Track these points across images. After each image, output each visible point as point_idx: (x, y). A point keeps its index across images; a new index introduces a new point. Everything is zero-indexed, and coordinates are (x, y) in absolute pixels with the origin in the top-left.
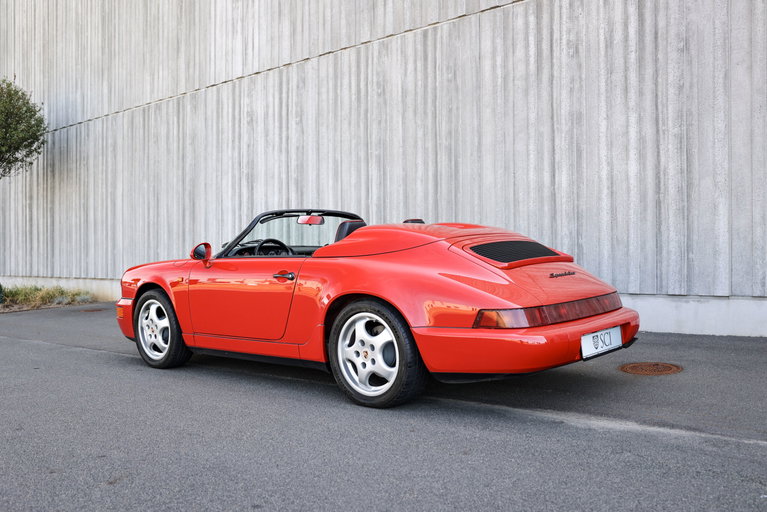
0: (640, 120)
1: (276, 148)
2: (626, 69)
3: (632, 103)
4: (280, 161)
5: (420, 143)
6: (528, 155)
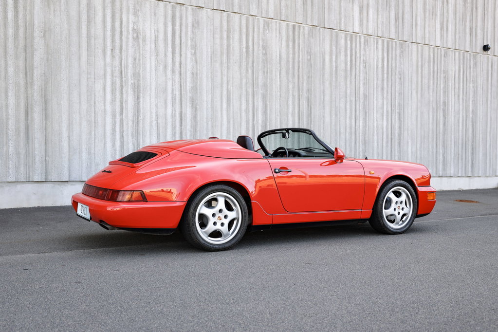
0: (387, 103)
1: (169, 69)
2: (383, 80)
3: (385, 96)
4: (173, 80)
5: (291, 92)
6: (346, 110)
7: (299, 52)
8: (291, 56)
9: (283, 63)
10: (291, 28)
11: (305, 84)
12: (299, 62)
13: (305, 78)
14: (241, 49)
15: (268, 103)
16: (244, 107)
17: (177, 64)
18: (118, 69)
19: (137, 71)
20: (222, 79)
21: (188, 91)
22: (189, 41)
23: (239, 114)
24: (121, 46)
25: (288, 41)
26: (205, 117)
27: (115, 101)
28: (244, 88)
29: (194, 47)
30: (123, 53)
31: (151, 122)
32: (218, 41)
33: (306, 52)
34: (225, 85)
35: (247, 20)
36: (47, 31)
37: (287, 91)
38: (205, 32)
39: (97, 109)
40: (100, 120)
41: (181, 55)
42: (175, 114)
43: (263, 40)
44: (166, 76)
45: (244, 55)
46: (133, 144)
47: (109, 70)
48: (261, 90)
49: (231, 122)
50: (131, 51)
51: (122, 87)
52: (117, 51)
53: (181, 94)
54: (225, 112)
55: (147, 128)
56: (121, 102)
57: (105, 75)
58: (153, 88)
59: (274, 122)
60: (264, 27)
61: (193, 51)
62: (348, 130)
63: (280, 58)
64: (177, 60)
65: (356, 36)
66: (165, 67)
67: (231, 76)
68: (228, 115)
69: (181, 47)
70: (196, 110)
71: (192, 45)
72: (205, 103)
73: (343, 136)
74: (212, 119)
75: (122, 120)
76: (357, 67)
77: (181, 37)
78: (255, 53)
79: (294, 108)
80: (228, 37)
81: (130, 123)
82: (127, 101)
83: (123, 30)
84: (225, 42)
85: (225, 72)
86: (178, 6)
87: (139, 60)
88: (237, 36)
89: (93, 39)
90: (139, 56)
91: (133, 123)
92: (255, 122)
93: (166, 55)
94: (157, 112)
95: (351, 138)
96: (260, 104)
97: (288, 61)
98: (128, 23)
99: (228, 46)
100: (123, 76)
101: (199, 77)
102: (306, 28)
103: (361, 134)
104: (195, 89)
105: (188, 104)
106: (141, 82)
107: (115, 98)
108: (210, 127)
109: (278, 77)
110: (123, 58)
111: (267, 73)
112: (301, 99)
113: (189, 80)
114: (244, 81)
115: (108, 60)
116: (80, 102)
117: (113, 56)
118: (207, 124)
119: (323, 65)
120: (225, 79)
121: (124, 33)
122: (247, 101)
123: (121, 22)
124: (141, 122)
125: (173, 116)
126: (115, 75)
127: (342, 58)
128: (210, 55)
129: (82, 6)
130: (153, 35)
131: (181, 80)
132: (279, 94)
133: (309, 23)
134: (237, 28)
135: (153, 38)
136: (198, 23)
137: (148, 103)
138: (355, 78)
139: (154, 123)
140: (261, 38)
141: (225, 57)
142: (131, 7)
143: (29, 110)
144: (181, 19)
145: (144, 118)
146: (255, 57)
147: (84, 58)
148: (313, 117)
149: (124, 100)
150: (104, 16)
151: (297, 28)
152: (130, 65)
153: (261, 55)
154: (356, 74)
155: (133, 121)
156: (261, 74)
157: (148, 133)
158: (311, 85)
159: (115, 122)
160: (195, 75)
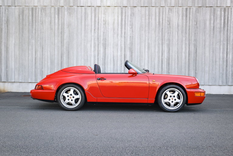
7: (190, 21)
8: (184, 24)
9: (180, 28)
10: (185, 10)
11: (193, 37)
12: (189, 26)
13: (193, 34)
14: (155, 23)
15: (171, 48)
16: (157, 50)
17: (123, 33)
18: (97, 37)
19: (105, 37)
20: (145, 38)
21: (128, 45)
22: (129, 22)
23: (154, 54)
24: (98, 28)
25: (183, 16)
26: (136, 56)
27: (95, 51)
28: (157, 42)
29: (132, 25)
30: (99, 31)
31: (111, 59)
32: (143, 21)
33: (194, 21)
34: (147, 41)
35: (159, 9)
36: (69, 25)
37: (182, 41)
38: (137, 17)
39: (88, 54)
40: (89, 59)
41: (125, 29)
42: (122, 55)
43: (168, 18)
44: (118, 39)
45: (157, 26)
46: (103, 68)
47: (93, 38)
48: (167, 42)
49: (150, 58)
50: (102, 29)
51: (98, 44)
52: (97, 30)
53: (125, 46)
54: (146, 53)
55: (109, 61)
56: (98, 51)
57: (91, 40)
58: (112, 44)
59: (174, 57)
60: (169, 11)
61: (131, 27)
62: (221, 60)
63: (178, 25)
64: (123, 31)
65: (228, 9)
66: (118, 35)
67: (150, 36)
68: (148, 54)
69: (125, 26)
70: (132, 53)
71: (130, 24)
72: (137, 49)
73: (218, 63)
74: (140, 56)
75: (98, 58)
76: (228, 25)
77: (125, 21)
78: (163, 25)
79: (186, 50)
80: (149, 19)
81: (101, 59)
82: (100, 50)
83: (99, 21)
84: (147, 21)
85: (147, 35)
86: (124, 7)
87: (106, 33)
88: (153, 17)
89: (87, 26)
90: (106, 31)
91: (103, 60)
92: (163, 57)
93: (118, 30)
94: (113, 55)
95: (223, 64)
96: (166, 49)
97: (182, 26)
98: (101, 18)
99: (149, 23)
100: (99, 40)
101: (134, 38)
102: (194, 9)
103: (230, 62)
104: (132, 44)
105: (128, 50)
106: (107, 42)
107: (95, 49)
108: (139, 60)
109: (177, 35)
110: (99, 33)
111: (170, 33)
112: (190, 45)
113: (129, 39)
114: (157, 38)
115: (93, 34)
116: (81, 52)
117: (95, 32)
118: (137, 59)
119: (205, 26)
120: (147, 38)
121: (100, 22)
122: (159, 47)
123: (99, 18)
124: (106, 59)
125: (121, 56)
126: (95, 40)
127: (218, 21)
128: (139, 28)
129: (82, 13)
130: (112, 21)
131: (125, 40)
132: (177, 43)
133: (196, 5)
134: (154, 13)
135: (112, 23)
136: (134, 14)
137: (110, 51)
138: (227, 31)
139: (112, 59)
140: (167, 17)
141: (147, 28)
142: (103, 11)
143: (62, 56)
144: (125, 13)
145: (108, 57)
146: (163, 26)
147: (83, 34)
148: (198, 54)
149: (99, 50)
150: (91, 16)
151: (188, 9)
152: (102, 35)
153: (167, 25)
154: (228, 29)
155: (103, 59)
156: (166, 34)
157: (109, 63)
158: (197, 37)
159: (95, 59)
160: (132, 38)
